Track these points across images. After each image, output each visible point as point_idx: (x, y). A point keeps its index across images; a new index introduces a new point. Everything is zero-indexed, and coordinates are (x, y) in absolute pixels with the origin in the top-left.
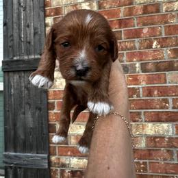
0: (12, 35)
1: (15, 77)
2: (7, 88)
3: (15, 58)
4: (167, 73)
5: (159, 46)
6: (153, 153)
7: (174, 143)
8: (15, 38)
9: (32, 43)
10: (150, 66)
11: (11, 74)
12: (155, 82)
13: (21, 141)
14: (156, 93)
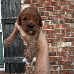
0: (5, 8)
1: (8, 26)
2: (4, 31)
3: (7, 18)
4: (70, 23)
5: (67, 13)
6: (64, 53)
7: (72, 49)
8: (7, 9)
9: (15, 12)
10: (64, 21)
11: (6, 25)
12: (65, 27)
13: (12, 53)
14: (65, 31)
